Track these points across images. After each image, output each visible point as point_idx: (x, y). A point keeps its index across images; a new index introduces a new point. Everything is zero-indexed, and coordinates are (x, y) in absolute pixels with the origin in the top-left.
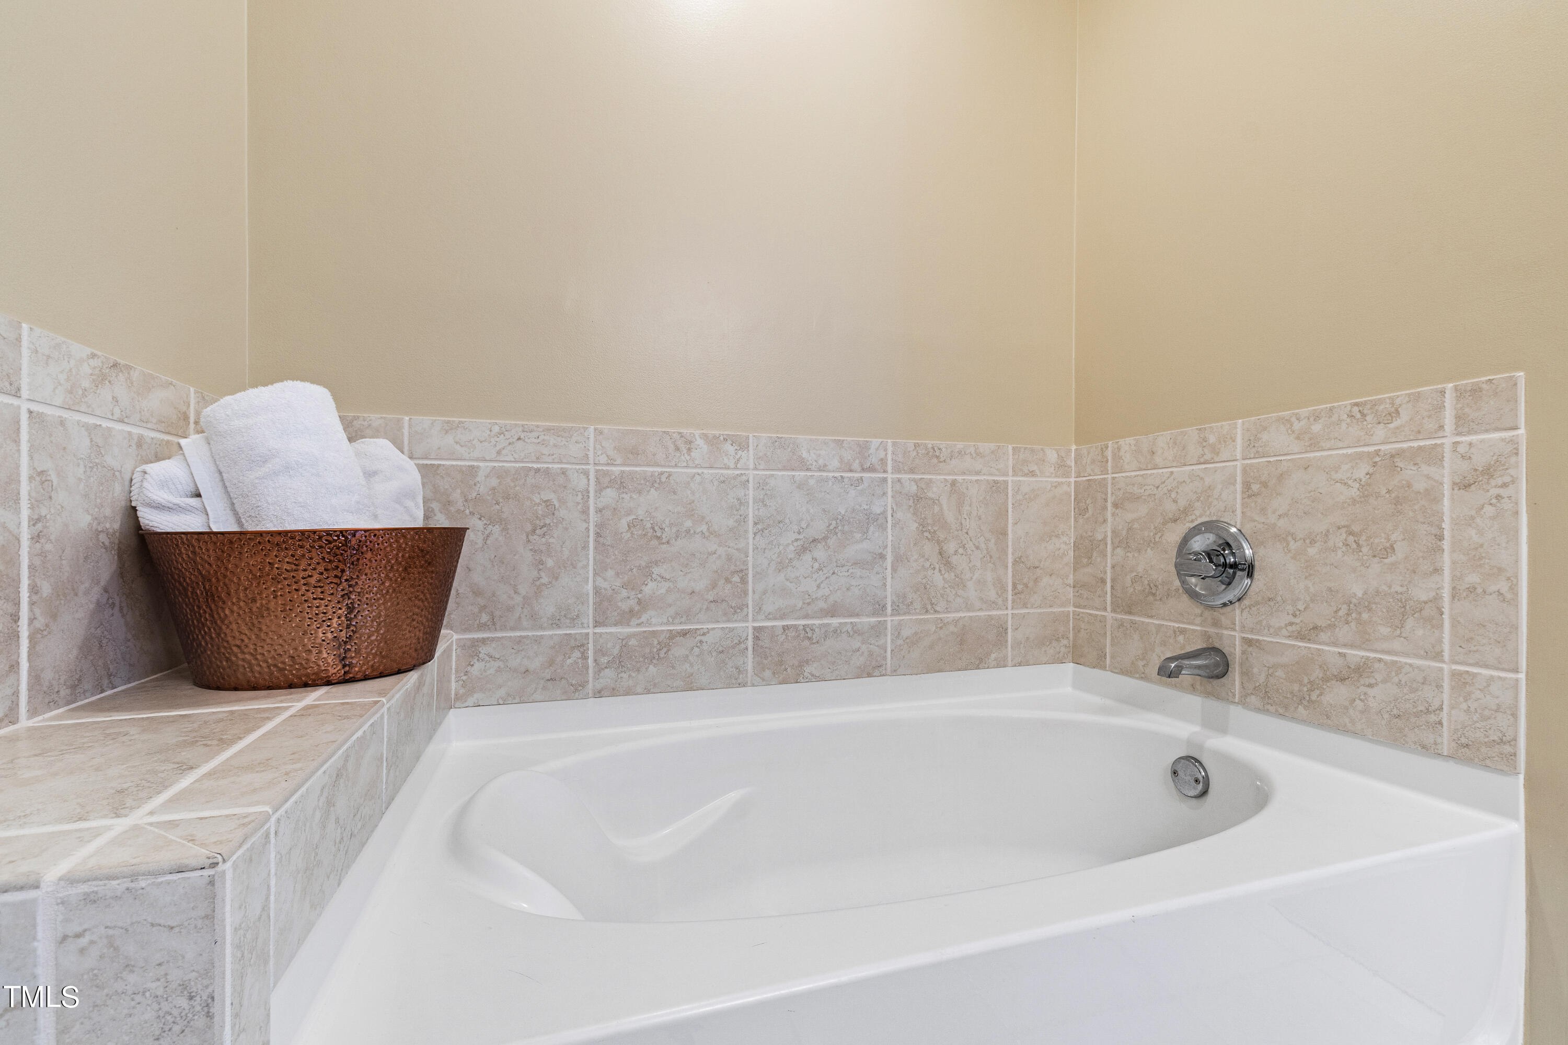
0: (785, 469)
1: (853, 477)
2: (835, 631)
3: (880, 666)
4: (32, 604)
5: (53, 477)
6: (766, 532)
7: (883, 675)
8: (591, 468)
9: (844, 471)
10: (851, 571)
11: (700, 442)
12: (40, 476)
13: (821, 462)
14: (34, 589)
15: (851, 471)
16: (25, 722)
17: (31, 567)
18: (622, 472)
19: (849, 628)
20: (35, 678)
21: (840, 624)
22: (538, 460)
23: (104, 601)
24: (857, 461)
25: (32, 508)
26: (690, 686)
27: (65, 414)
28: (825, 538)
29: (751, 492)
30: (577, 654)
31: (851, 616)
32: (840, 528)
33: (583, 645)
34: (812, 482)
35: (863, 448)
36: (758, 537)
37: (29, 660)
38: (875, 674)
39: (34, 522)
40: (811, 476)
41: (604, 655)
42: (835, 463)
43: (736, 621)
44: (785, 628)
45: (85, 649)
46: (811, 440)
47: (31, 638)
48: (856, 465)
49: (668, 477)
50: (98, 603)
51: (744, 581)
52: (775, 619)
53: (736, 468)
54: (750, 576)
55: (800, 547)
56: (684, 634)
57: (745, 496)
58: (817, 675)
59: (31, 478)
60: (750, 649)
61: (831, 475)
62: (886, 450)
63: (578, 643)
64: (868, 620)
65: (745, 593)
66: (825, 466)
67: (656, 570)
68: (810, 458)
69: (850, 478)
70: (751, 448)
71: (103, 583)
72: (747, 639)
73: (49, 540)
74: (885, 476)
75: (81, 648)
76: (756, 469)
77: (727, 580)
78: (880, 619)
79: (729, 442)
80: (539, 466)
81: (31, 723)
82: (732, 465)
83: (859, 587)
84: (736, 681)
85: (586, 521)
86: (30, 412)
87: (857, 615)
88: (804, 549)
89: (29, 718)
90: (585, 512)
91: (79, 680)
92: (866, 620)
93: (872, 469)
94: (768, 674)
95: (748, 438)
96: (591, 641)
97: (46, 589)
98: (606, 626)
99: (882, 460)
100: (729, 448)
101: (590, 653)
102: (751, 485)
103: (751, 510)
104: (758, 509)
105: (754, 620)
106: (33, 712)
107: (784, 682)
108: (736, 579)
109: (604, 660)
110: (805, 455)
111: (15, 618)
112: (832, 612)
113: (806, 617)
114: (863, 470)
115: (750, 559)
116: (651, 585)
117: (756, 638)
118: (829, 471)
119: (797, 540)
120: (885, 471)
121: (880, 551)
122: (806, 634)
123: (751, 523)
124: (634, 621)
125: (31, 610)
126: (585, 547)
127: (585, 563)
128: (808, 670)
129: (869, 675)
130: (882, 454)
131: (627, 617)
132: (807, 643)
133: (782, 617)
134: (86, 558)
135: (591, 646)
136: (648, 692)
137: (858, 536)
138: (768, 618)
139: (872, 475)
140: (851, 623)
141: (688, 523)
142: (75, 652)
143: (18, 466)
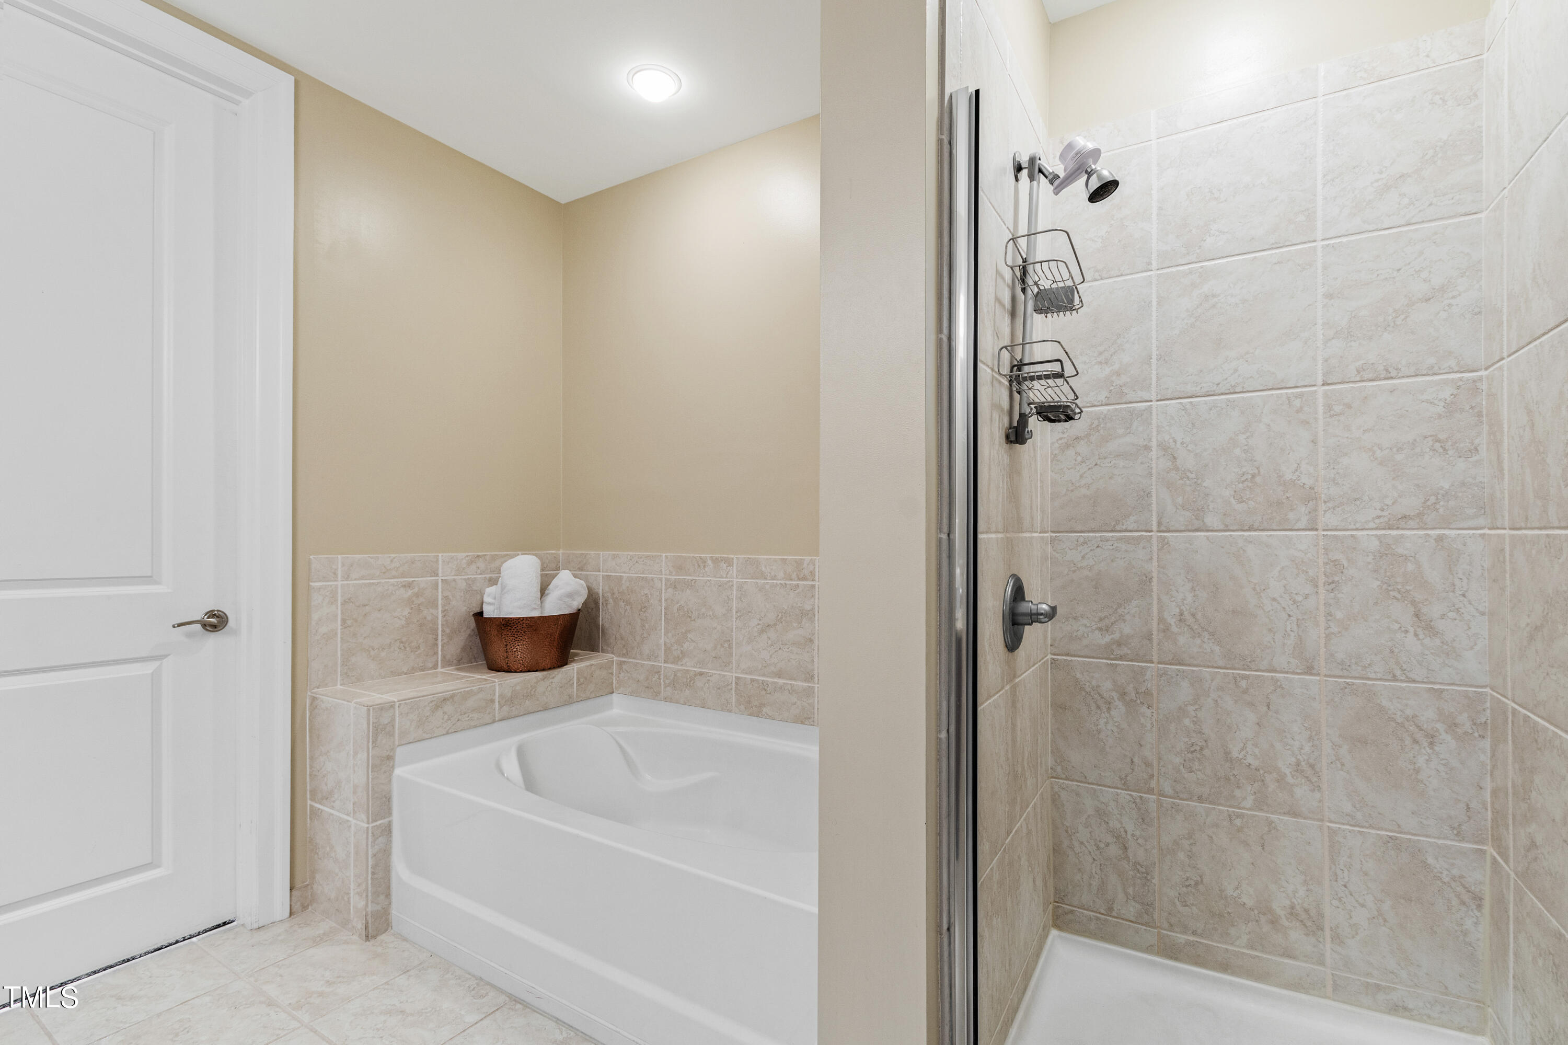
0: (752, 578)
1: (792, 584)
2: (781, 688)
3: (809, 718)
4: (442, 635)
5: (451, 597)
6: (742, 618)
7: (812, 725)
8: (664, 577)
9: (786, 580)
10: (791, 648)
11: (709, 562)
12: (446, 598)
13: (773, 574)
14: (443, 631)
15: (791, 580)
16: (440, 670)
17: (442, 625)
18: (675, 579)
19: (789, 687)
20: (444, 657)
21: (784, 683)
22: (643, 573)
23: (472, 634)
24: (795, 573)
25: (443, 607)
26: (704, 706)
27: (455, 577)
28: (775, 625)
29: (735, 593)
30: (657, 676)
31: (790, 679)
32: (784, 618)
33: (659, 672)
34: (767, 587)
35: (799, 563)
36: (738, 621)
37: (441, 651)
38: (806, 723)
39: (443, 612)
40: (767, 583)
41: (667, 679)
42: (781, 575)
43: (726, 671)
44: (752, 680)
45: (464, 649)
46: (767, 559)
47: (442, 646)
48: (794, 576)
49: (695, 583)
50: (470, 635)
51: (730, 647)
52: (746, 673)
53: (727, 577)
54: (734, 644)
55: (760, 629)
56: (701, 674)
57: (731, 594)
58: (770, 715)
59: (442, 599)
60: (734, 690)
61: (779, 582)
62: (814, 565)
63: (657, 671)
64: (802, 684)
65: (731, 654)
66: (775, 576)
67: (689, 636)
68: (766, 571)
69: (790, 584)
70: (735, 565)
71: (472, 628)
72: (732, 683)
73: (449, 616)
74: (814, 583)
75: (462, 649)
76: (737, 578)
77: (722, 646)
78: (810, 685)
79: (724, 561)
80: (644, 576)
81: (442, 670)
82: (725, 576)
83: (796, 660)
84: (725, 707)
85: (661, 606)
86: (442, 580)
87: (795, 680)
88: (762, 632)
89: (441, 668)
90: (660, 601)
91: (461, 658)
92: (800, 683)
93: (804, 579)
94: (742, 707)
95: (733, 559)
96: (663, 670)
97: (448, 631)
98: (668, 663)
99: (811, 572)
100: (724, 566)
101: (662, 677)
102: (735, 588)
103: (734, 603)
104: (738, 603)
105: (736, 673)
106: (443, 667)
107: (751, 715)
108: (726, 645)
109: (667, 682)
110: (763, 569)
111: (436, 640)
112: (779, 675)
113: (764, 675)
114: (799, 579)
115: (734, 634)
116: (687, 643)
117: (736, 684)
118: (778, 580)
119: (759, 624)
120: (814, 580)
121: (810, 637)
122: (764, 686)
123: (734, 611)
124: (680, 663)
125: (442, 637)
126: (660, 620)
127: (660, 628)
128: (765, 710)
129: (802, 723)
130: (811, 568)
131: (676, 660)
132: (764, 692)
133: (750, 674)
134: (464, 621)
135: (662, 673)
136: (685, 704)
137: (795, 625)
138: (742, 673)
139: (805, 583)
140: (791, 684)
141: (703, 610)
142: (459, 650)
143: (438, 596)
